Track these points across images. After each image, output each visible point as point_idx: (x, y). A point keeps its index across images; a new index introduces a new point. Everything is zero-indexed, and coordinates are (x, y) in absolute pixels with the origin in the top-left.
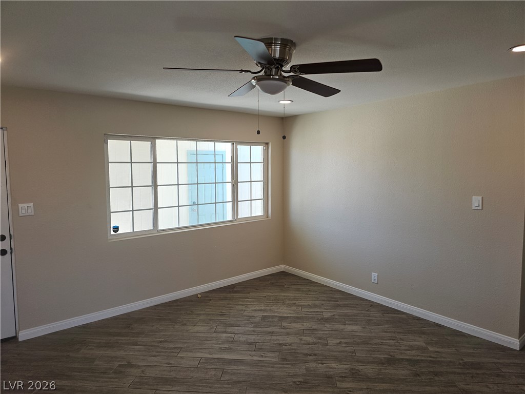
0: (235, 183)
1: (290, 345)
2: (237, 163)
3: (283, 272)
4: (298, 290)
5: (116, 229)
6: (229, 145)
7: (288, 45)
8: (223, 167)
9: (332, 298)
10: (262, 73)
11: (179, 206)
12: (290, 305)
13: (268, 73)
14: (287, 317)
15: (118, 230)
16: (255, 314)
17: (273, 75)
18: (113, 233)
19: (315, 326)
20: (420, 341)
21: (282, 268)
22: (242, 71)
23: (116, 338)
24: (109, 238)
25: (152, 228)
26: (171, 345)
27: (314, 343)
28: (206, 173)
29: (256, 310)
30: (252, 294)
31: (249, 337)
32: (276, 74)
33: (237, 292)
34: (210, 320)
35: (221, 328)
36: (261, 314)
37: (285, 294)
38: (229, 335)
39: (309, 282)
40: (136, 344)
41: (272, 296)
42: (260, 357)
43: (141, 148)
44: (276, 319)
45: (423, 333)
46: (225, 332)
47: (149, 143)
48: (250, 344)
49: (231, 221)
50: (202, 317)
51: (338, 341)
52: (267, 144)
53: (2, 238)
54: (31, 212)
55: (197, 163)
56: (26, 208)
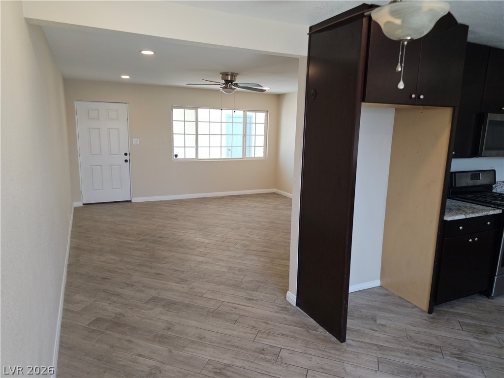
0: (245, 135)
2: (247, 123)
3: (274, 192)
5: (176, 156)
6: (241, 112)
7: (233, 75)
8: (237, 126)
10: (224, 86)
11: (210, 147)
17: (228, 87)
18: (174, 158)
21: (274, 190)
24: (173, 160)
25: (195, 157)
43: (190, 113)
47: (194, 111)
52: (267, 111)
53: (126, 154)
54: (138, 143)
55: (221, 122)
56: (136, 141)
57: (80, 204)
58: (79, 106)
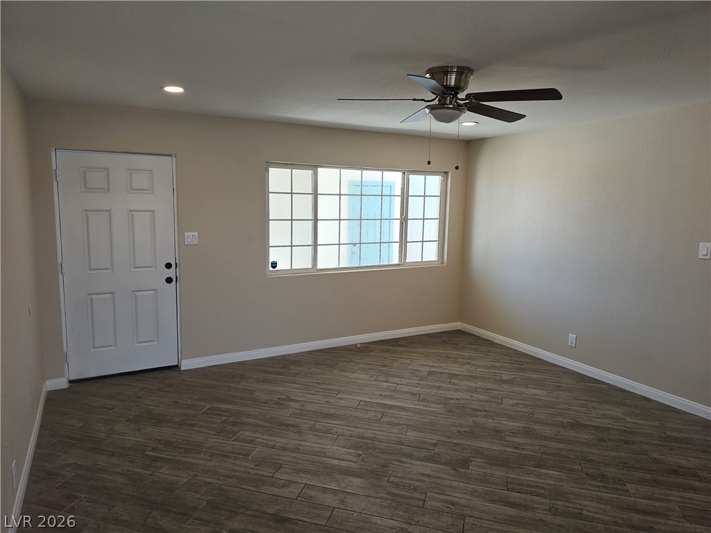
0: (404, 220)
1: (458, 399)
2: (408, 196)
3: (459, 330)
4: (476, 350)
5: (274, 265)
6: (399, 175)
7: (464, 72)
8: (390, 202)
9: (517, 361)
10: (436, 102)
11: (339, 244)
12: (463, 364)
13: (442, 102)
14: (459, 375)
15: (276, 267)
16: (422, 369)
17: (447, 105)
18: (271, 269)
19: (490, 386)
20: (617, 412)
21: (458, 325)
22: (415, 100)
23: (273, 376)
24: (268, 273)
25: (310, 266)
26: (330, 387)
27: (487, 401)
28: (372, 208)
29: (422, 365)
30: (418, 350)
31: (413, 388)
32: (451, 103)
33: (400, 346)
34: (371, 369)
35: (382, 378)
36: (428, 369)
37: (458, 353)
38: (391, 384)
39: (490, 343)
40: (294, 383)
41: (443, 353)
42: (423, 406)
43: (302, 177)
44: (446, 375)
45: (624, 405)
46: (386, 382)
47: (310, 172)
48: (414, 394)
49: (397, 265)
50: (361, 366)
51: (515, 402)
52: (446, 173)
53: (168, 266)
54: (195, 241)
55: (361, 195)
56: (191, 237)
57: (62, 383)
58: (61, 160)
